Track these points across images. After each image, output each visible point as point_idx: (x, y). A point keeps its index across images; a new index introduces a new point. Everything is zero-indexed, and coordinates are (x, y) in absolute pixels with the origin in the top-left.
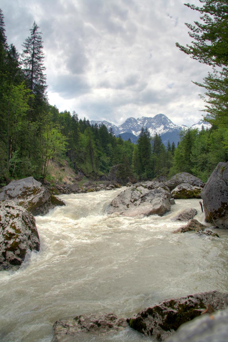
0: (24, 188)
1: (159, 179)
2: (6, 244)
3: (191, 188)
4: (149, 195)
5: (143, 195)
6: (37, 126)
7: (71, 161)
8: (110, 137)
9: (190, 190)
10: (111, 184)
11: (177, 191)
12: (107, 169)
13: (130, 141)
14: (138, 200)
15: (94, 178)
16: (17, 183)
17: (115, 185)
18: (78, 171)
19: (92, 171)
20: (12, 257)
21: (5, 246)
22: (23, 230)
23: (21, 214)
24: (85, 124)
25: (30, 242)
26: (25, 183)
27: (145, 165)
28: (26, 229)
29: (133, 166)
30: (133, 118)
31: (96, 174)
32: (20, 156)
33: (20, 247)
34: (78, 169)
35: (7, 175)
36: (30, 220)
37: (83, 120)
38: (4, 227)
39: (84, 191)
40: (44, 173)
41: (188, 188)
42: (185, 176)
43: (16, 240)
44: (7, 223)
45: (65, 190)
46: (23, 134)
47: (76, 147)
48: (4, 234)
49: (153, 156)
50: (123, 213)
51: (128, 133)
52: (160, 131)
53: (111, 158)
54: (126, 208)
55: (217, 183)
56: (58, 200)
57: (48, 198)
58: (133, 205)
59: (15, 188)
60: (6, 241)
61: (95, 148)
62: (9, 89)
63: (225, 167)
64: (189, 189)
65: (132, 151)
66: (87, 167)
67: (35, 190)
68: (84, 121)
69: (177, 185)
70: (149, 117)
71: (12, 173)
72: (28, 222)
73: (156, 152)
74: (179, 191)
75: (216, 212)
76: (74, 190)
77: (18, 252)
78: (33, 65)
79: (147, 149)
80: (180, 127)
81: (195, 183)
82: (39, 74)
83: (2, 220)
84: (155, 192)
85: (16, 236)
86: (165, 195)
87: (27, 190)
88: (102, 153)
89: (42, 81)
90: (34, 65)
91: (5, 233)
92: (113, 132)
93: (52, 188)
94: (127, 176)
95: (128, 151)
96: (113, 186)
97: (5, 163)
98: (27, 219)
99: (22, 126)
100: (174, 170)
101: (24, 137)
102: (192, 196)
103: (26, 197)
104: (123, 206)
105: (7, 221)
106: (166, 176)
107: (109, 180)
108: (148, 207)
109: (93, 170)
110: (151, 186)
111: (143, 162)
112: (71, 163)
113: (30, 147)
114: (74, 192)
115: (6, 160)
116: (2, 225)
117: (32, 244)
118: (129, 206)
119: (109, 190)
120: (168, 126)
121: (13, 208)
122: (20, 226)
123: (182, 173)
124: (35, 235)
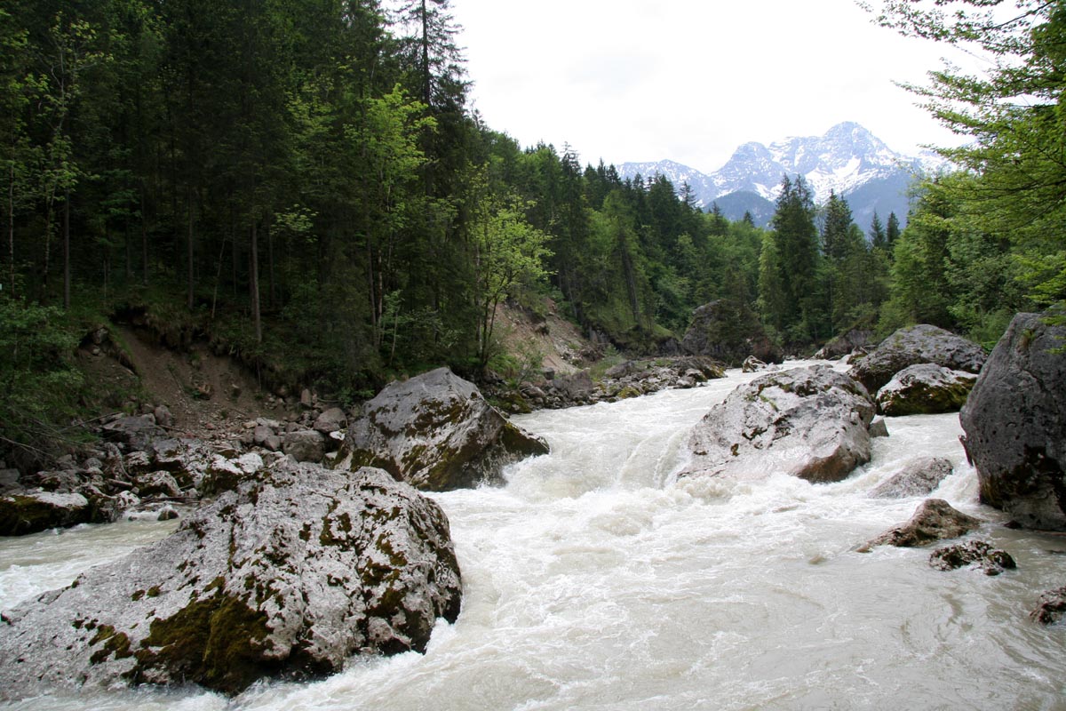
0: (424, 403)
1: (848, 340)
2: (368, 596)
3: (944, 377)
4: (800, 414)
5: (780, 416)
6: (450, 210)
7: (566, 299)
8: (686, 214)
9: (940, 385)
10: (693, 367)
11: (895, 391)
12: (680, 314)
13: (750, 221)
14: (766, 430)
15: (642, 347)
16: (404, 389)
17: (705, 368)
18: (591, 328)
19: (632, 325)
20: (384, 633)
21: (365, 601)
22: (411, 554)
23: (405, 509)
24: (603, 179)
25: (432, 590)
26: (425, 389)
27: (803, 297)
28: (422, 552)
29: (760, 302)
30: (754, 144)
31: (647, 335)
32: (409, 304)
33: (405, 605)
34: (589, 322)
35: (374, 364)
36: (433, 522)
37: (595, 166)
38: (361, 547)
39: (608, 394)
40: (483, 350)
41: (934, 377)
42: (925, 338)
43: (392, 584)
44: (368, 536)
45: (550, 395)
46: (412, 239)
47: (578, 255)
48: (360, 566)
49: (826, 268)
50: (721, 475)
51: (745, 193)
52: (848, 177)
53: (691, 282)
54: (731, 457)
55: (1010, 382)
56: (524, 437)
57: (494, 433)
58: (753, 447)
59: (397, 406)
60: (366, 588)
61: (639, 253)
62: (361, 110)
63: (1034, 331)
64: (935, 383)
65: (759, 253)
66: (619, 314)
67: (457, 410)
68: (601, 169)
69: (896, 371)
70: (807, 136)
71: (388, 358)
72: (426, 531)
73: (835, 251)
74: (902, 392)
75: (1007, 477)
76: (577, 393)
77: (400, 619)
78: (424, 22)
79: (805, 244)
80: (915, 159)
81: (958, 359)
82: (444, 47)
83: (353, 529)
84: (819, 404)
85: (392, 573)
86: (852, 410)
87: (431, 411)
88: (662, 267)
89: (455, 67)
90: (428, 23)
91: (362, 565)
92: (693, 197)
93: (508, 393)
94: (746, 336)
95: (745, 253)
96: (698, 372)
97: (366, 330)
98: (424, 519)
99: (407, 213)
100: (893, 310)
101: (416, 245)
102: (947, 405)
103: (431, 431)
104: (721, 449)
105: (367, 531)
106: (872, 330)
107: (687, 351)
108: (798, 451)
109: (636, 324)
110: (805, 385)
111: (794, 287)
112: (565, 304)
113: (437, 273)
114: (577, 400)
115: (369, 321)
116: (355, 541)
117: (441, 594)
118: (738, 451)
119: (687, 387)
120: (873, 161)
121: (383, 491)
122: (404, 542)
123: (914, 328)
124: (447, 566)
